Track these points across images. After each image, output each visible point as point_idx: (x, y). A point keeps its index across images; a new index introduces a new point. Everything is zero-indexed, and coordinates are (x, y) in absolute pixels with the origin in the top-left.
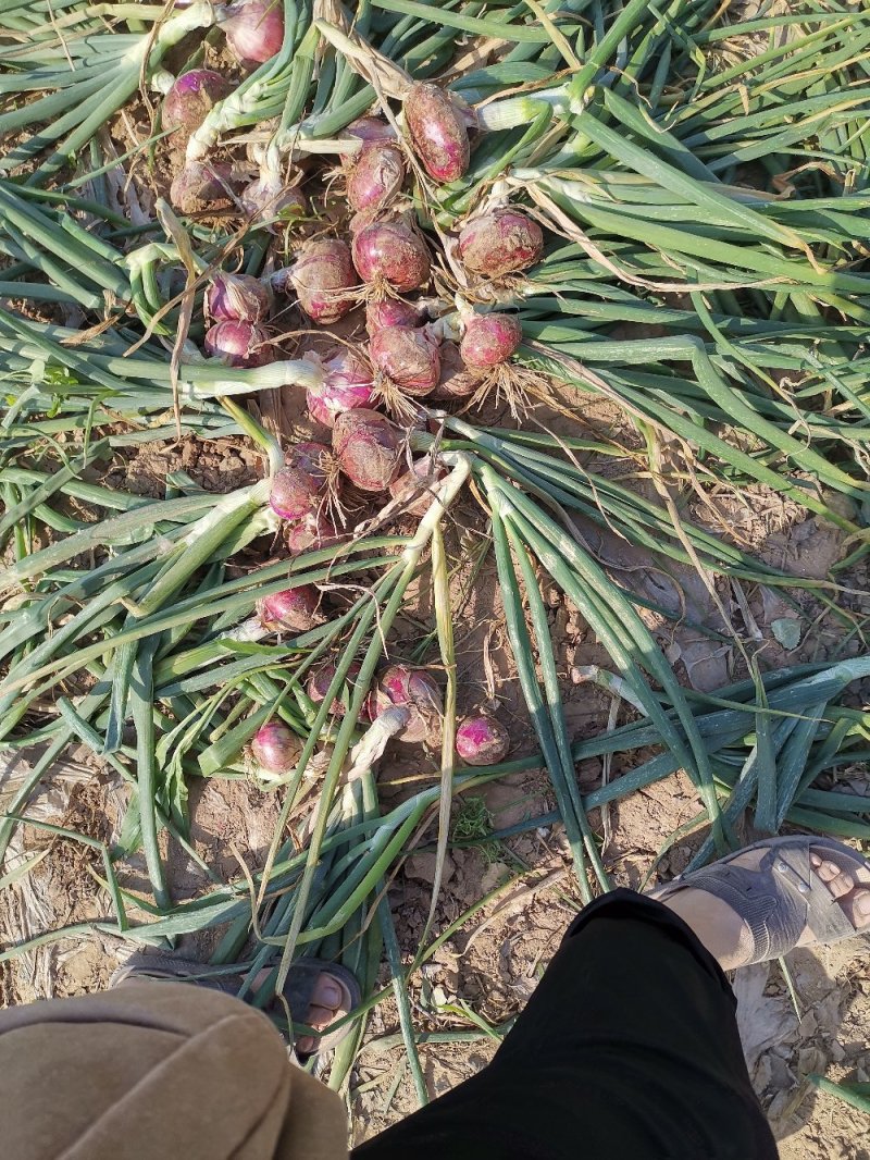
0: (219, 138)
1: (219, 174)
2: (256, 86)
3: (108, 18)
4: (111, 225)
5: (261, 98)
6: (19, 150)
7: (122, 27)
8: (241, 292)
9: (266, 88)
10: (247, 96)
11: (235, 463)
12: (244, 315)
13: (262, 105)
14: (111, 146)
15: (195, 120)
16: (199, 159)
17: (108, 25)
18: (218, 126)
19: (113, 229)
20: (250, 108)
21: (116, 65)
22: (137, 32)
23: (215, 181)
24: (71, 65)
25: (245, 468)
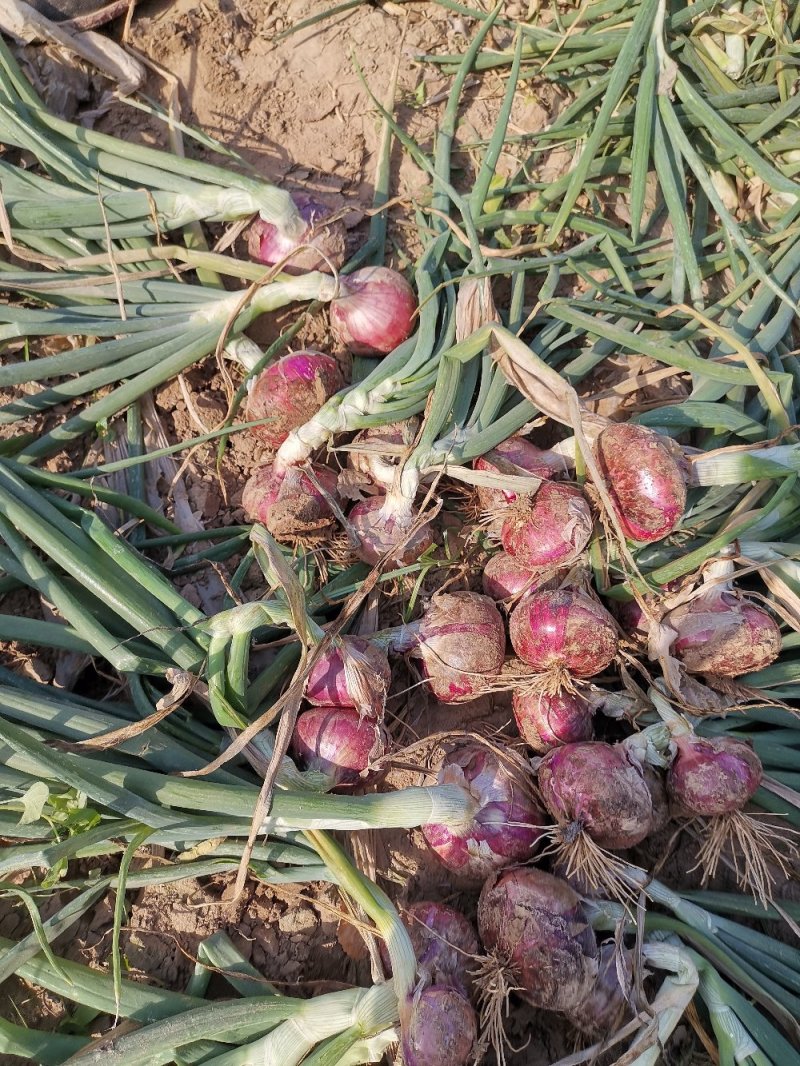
0: (331, 441)
1: (323, 485)
2: (388, 384)
3: (177, 262)
4: (147, 529)
5: (391, 400)
6: (20, 403)
7: (190, 276)
8: (365, 673)
9: (399, 387)
10: (375, 394)
11: (306, 919)
12: (366, 709)
13: (391, 407)
14: (155, 417)
15: (299, 415)
16: (298, 463)
17: (173, 271)
18: (333, 428)
19: (150, 535)
20: (375, 409)
21: (182, 321)
22: (209, 285)
23: (319, 497)
24: (121, 310)
25: (318, 925)
